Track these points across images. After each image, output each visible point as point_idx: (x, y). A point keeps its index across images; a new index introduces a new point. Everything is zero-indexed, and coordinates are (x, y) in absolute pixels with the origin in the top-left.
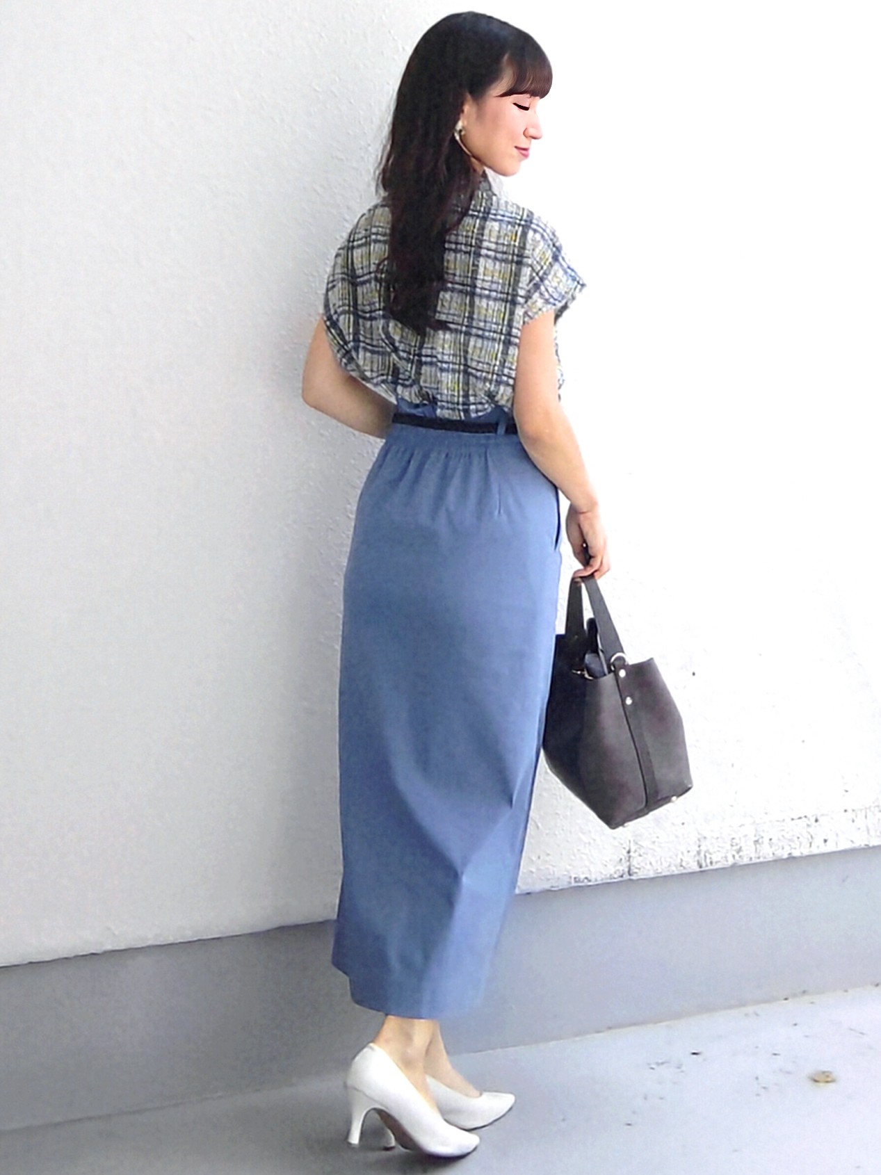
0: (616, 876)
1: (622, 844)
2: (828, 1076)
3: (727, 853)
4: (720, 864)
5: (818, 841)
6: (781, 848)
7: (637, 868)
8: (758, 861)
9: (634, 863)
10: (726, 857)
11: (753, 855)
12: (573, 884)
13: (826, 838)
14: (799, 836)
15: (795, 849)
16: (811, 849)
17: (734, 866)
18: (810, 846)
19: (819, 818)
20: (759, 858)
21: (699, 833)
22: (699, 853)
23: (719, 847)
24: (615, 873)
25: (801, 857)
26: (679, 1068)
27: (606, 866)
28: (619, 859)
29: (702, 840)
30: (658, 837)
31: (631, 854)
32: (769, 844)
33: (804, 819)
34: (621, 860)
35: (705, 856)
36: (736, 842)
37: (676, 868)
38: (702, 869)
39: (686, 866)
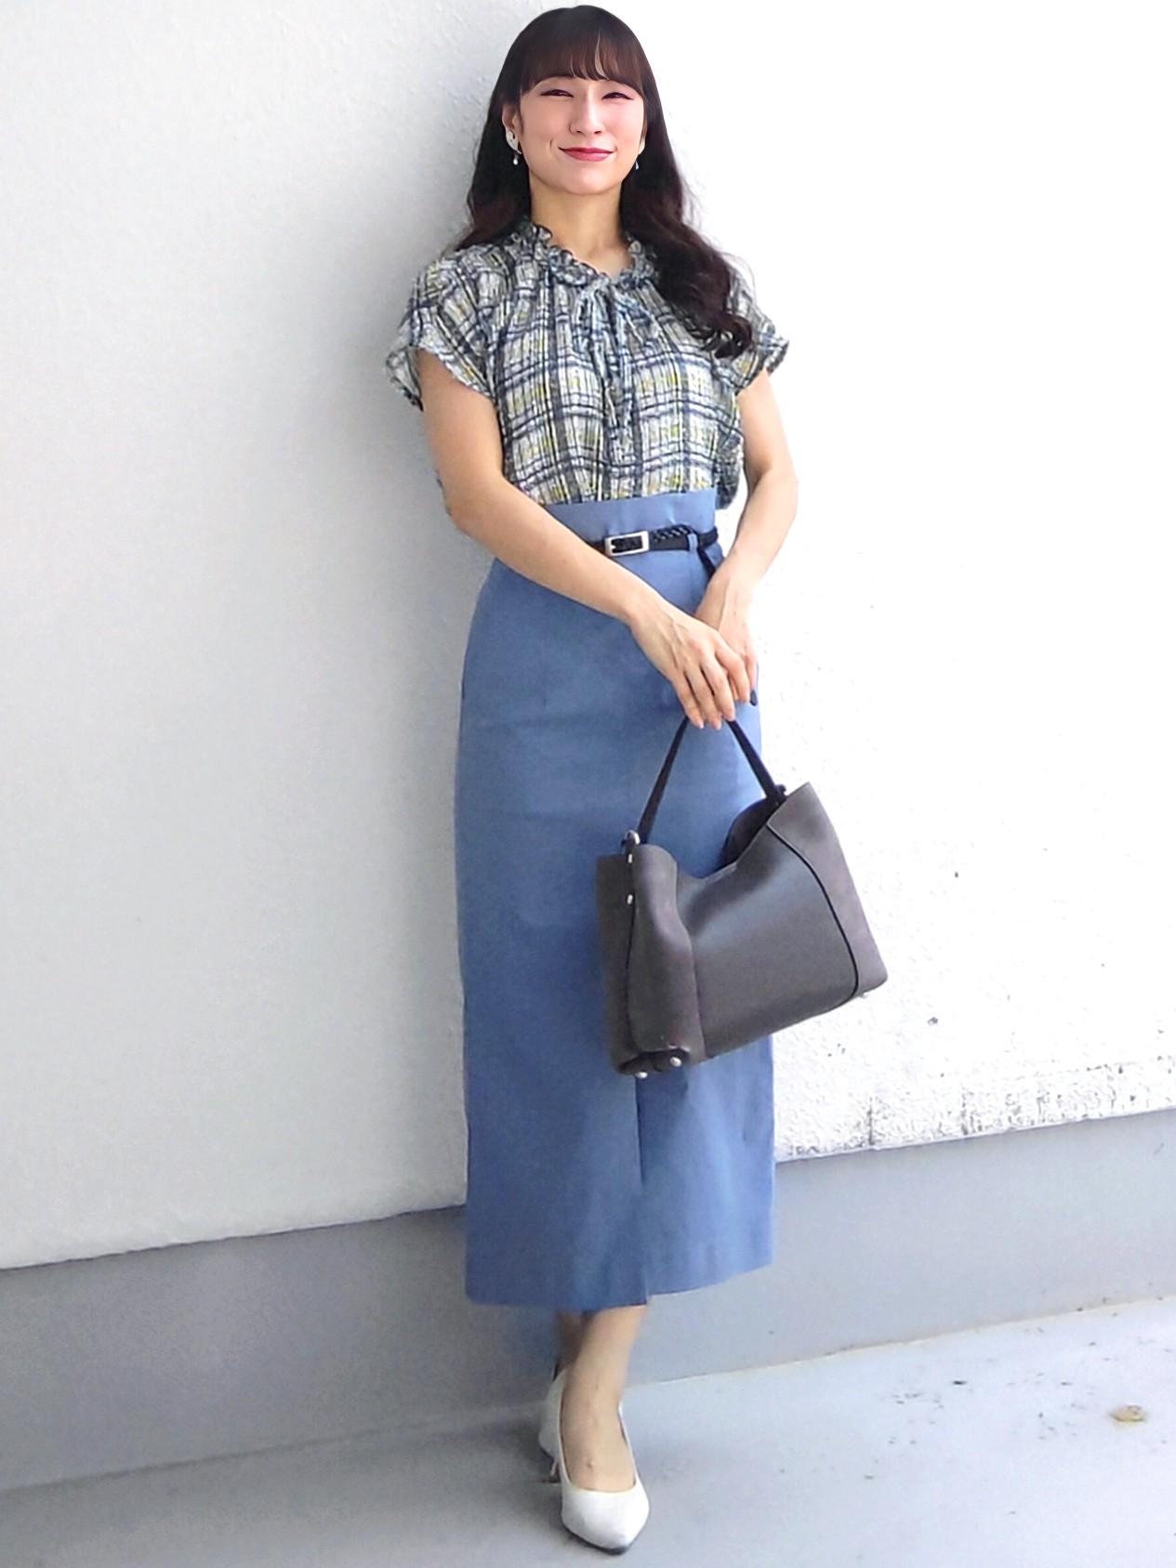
0: (852, 1145)
1: (860, 1102)
2: (1136, 1413)
3: (1001, 1113)
4: (991, 1128)
5: (1123, 1099)
6: (1073, 1107)
7: (880, 1134)
8: (1042, 1125)
9: (877, 1127)
10: (999, 1121)
11: (1036, 1117)
12: (795, 1156)
13: (1133, 1094)
14: (1097, 1092)
15: (1093, 1108)
16: (1115, 1109)
17: (1012, 1131)
18: (1112, 1105)
19: (1123, 1068)
20: (1044, 1121)
21: (963, 1089)
22: (963, 1114)
23: (990, 1106)
24: (851, 1141)
25: (1098, 1121)
26: (936, 1402)
27: (839, 1131)
28: (855, 1123)
29: (968, 1097)
30: (908, 1093)
31: (873, 1116)
32: (1058, 1102)
33: (1104, 1068)
34: (859, 1124)
35: (972, 1118)
36: (1013, 1098)
37: (934, 1134)
38: (968, 1136)
39: (945, 1133)
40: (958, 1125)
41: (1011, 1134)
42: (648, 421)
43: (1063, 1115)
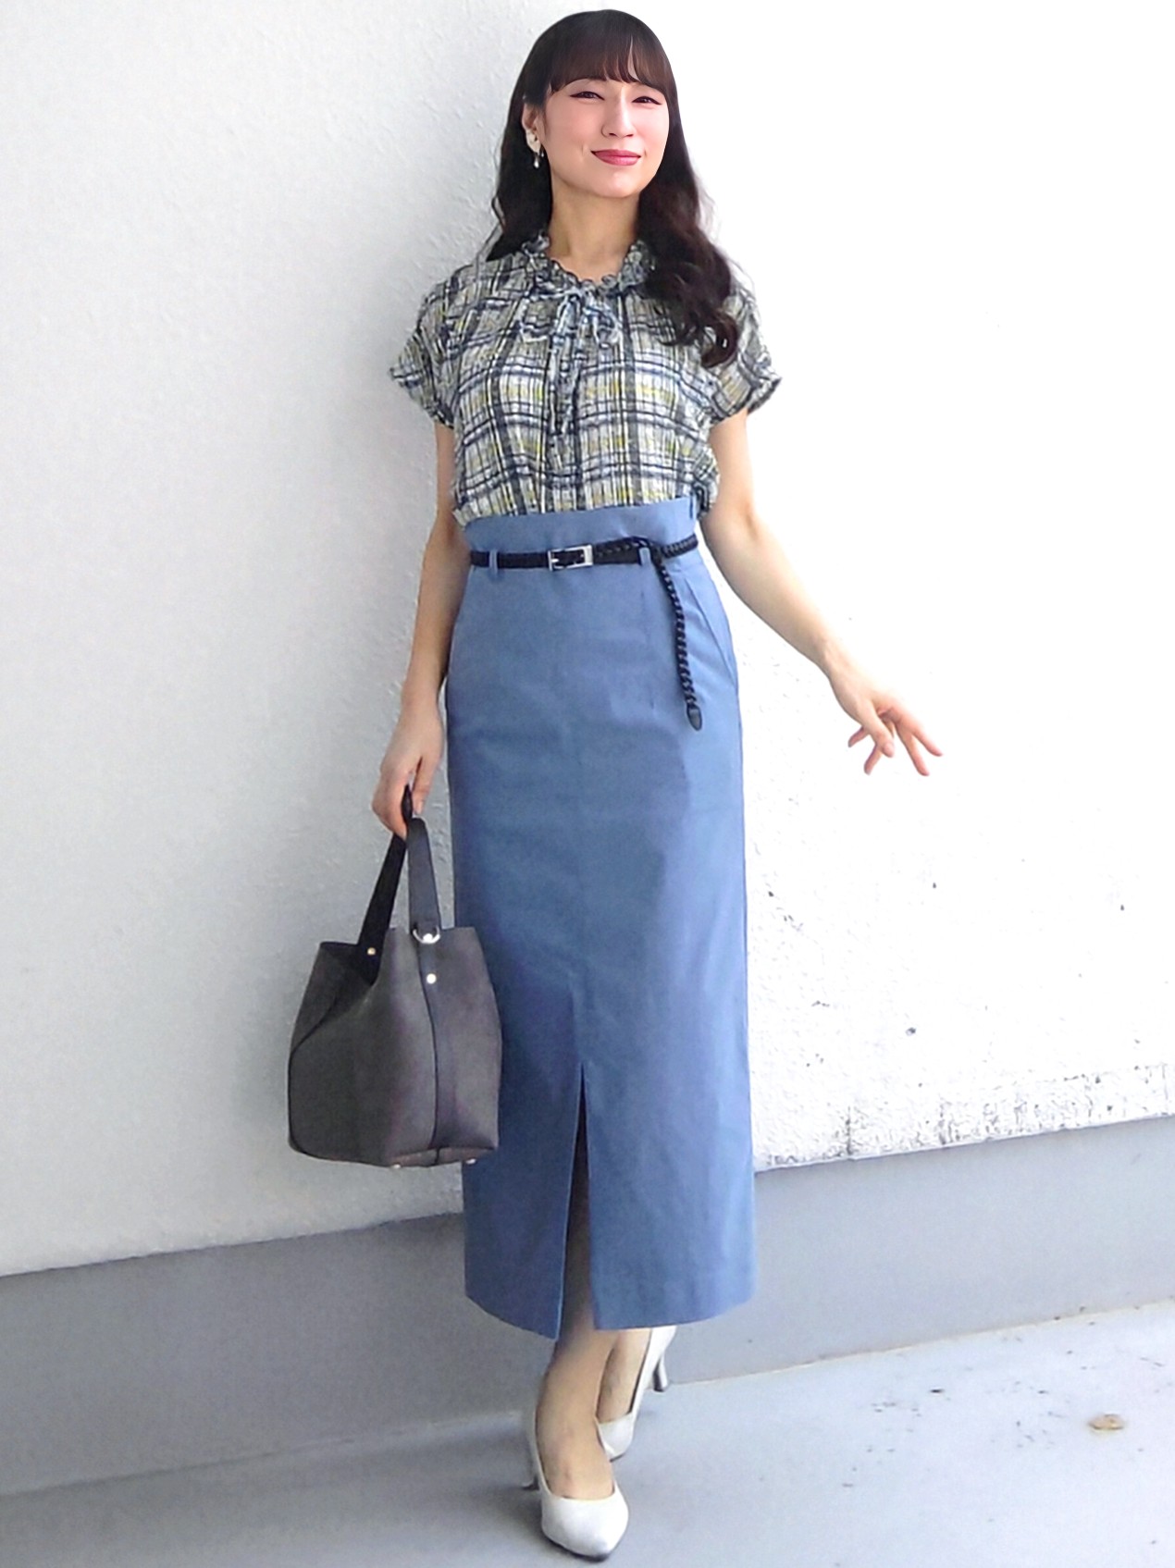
0: (830, 1154)
1: (838, 1112)
2: (1112, 1421)
3: (979, 1123)
4: (968, 1138)
5: (1100, 1109)
6: (1050, 1117)
7: (859, 1144)
8: (1019, 1134)
9: (854, 1137)
10: (977, 1130)
11: (1014, 1127)
12: (774, 1165)
13: (1110, 1104)
14: (1074, 1102)
15: (1069, 1118)
16: (1092, 1119)
17: (988, 1141)
18: (1090, 1115)
19: (1100, 1078)
20: (1021, 1130)
22: (941, 1124)
23: (968, 1116)
24: (830, 1151)
25: (1075, 1130)
26: (914, 1410)
28: (833, 1132)
29: (946, 1106)
30: (886, 1103)
31: (851, 1125)
32: (1035, 1112)
33: (1081, 1078)
34: (837, 1133)
35: (950, 1128)
36: (989, 1109)
37: (911, 1144)
38: (946, 1145)
39: (924, 1142)
40: (935, 1136)
41: (989, 1142)
42: (588, 430)
43: (1041, 1125)
